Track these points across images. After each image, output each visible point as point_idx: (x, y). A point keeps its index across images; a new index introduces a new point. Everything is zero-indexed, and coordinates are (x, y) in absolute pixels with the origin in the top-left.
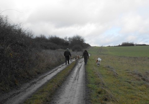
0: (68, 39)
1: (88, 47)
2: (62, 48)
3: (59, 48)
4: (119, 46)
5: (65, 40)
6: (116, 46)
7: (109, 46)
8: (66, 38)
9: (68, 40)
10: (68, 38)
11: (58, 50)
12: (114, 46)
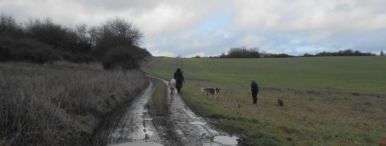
0: (89, 32)
1: (146, 59)
2: (67, 58)
3: (58, 59)
4: (223, 57)
5: (78, 34)
6: (215, 57)
7: (197, 57)
8: (82, 29)
9: (88, 36)
10: (87, 29)
11: (55, 63)
12: (210, 57)
